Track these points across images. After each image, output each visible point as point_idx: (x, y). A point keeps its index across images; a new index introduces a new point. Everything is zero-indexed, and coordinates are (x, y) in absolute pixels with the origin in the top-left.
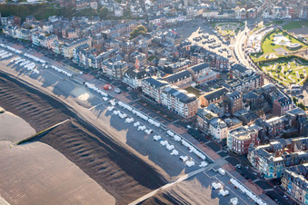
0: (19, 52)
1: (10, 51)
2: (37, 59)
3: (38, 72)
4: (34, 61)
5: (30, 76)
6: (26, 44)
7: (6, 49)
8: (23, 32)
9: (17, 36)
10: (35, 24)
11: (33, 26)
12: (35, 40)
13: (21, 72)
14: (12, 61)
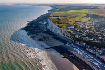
0: (92, 58)
1: (89, 57)
2: (99, 62)
3: (99, 67)
4: (97, 62)
5: (97, 68)
6: (94, 55)
7: (88, 55)
8: (94, 51)
9: (91, 52)
10: (97, 49)
11: (96, 49)
12: (97, 55)
13: (93, 65)
14: (90, 60)
